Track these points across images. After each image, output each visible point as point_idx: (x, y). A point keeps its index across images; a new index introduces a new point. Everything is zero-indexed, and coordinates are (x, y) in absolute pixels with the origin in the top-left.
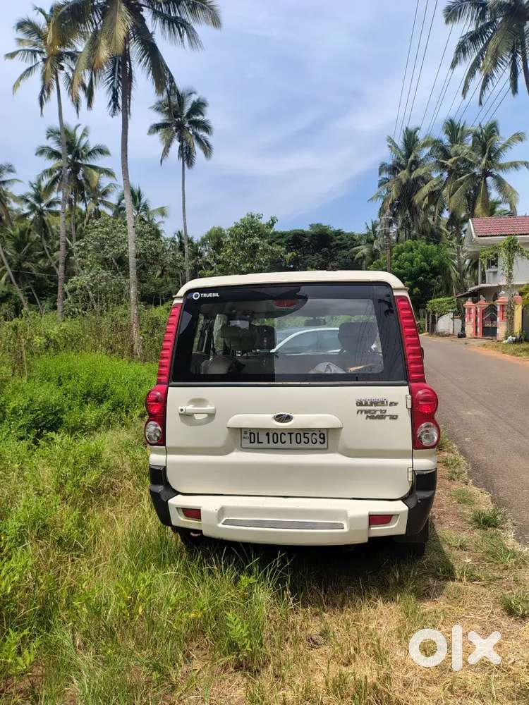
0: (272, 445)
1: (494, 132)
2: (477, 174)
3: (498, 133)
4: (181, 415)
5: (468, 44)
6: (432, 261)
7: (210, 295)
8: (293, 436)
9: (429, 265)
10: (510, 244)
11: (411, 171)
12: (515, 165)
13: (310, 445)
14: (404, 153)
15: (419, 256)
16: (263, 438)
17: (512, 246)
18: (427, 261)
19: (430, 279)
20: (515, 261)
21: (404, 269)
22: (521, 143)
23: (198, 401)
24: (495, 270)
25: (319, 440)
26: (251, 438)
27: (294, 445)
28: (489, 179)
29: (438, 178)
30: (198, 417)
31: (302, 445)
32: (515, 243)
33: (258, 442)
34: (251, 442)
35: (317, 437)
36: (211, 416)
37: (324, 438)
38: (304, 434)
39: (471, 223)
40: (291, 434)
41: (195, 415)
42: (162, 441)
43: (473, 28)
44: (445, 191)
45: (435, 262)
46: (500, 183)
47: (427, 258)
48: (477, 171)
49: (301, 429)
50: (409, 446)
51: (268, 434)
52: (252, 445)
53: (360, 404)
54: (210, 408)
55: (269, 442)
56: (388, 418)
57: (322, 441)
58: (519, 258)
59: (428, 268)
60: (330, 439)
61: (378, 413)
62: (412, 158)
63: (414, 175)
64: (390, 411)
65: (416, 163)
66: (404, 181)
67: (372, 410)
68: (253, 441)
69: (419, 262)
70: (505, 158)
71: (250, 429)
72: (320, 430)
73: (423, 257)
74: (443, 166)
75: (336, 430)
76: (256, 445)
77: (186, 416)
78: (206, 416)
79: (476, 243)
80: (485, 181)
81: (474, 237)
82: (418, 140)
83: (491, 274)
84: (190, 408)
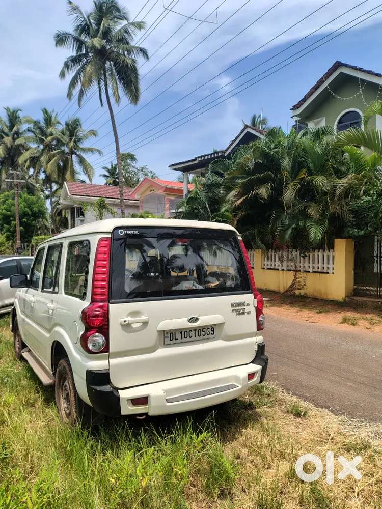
0: (184, 340)
1: (77, 125)
2: (66, 151)
3: (81, 127)
4: (122, 325)
5: (70, 63)
6: (33, 208)
7: (132, 232)
8: (197, 332)
9: (31, 211)
10: (101, 203)
11: (14, 139)
12: (91, 150)
13: (206, 336)
14: (8, 124)
15: (23, 203)
16: (178, 336)
17: (102, 205)
18: (29, 208)
19: (32, 221)
20: (104, 214)
21: (11, 212)
22: (94, 137)
23: (135, 314)
24: (83, 219)
25: (211, 332)
26: (171, 337)
27: (197, 338)
28: (74, 156)
29: (36, 148)
30: (134, 326)
31: (202, 337)
32: (104, 202)
33: (175, 339)
34: (171, 340)
35: (210, 330)
36: (145, 324)
37: (213, 331)
38: (203, 329)
39: (66, 185)
40: (195, 330)
41: (133, 325)
42: (106, 348)
43: (74, 54)
44: (42, 159)
45: (35, 209)
46: (82, 161)
47: (29, 205)
48: (66, 149)
49: (201, 327)
50: (255, 329)
51: (181, 333)
52: (171, 342)
53: (233, 305)
54: (144, 318)
55: (182, 338)
56: (246, 314)
57: (213, 333)
58: (106, 213)
59: (30, 213)
60: (217, 331)
61: (242, 311)
62: (15, 129)
63: (17, 142)
64: (247, 309)
65: (18, 134)
66: (9, 145)
67: (239, 309)
68: (171, 339)
69: (23, 207)
70: (85, 144)
71: (170, 331)
72: (211, 326)
73: (26, 204)
74: (41, 141)
75: (221, 325)
76: (174, 341)
77: (126, 326)
78: (141, 324)
79: (71, 199)
80: (72, 157)
81: (69, 195)
82: (19, 117)
83: (79, 221)
84: (130, 319)
